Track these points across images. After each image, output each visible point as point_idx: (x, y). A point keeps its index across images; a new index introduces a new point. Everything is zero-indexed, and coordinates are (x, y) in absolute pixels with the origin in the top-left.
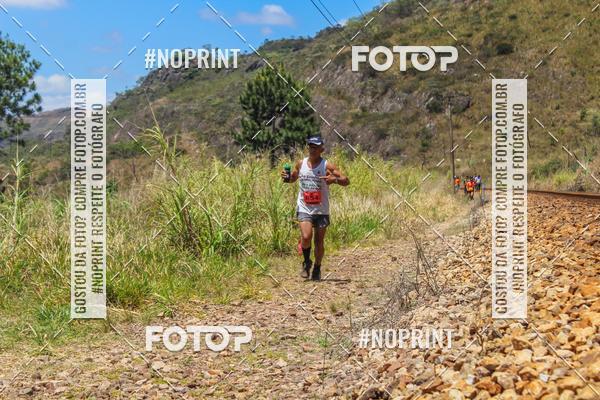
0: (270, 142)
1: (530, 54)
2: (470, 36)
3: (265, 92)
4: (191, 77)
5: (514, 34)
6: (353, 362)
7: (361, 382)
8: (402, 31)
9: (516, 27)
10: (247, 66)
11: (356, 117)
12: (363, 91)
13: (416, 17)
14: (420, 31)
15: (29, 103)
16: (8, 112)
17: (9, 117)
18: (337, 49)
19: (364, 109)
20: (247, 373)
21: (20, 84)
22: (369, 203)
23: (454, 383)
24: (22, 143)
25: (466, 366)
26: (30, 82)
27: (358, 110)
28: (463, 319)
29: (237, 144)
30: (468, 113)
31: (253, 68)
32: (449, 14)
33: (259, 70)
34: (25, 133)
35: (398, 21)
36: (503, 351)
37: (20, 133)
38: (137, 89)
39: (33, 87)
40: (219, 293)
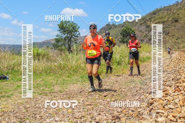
0: (127, 42)
1: (182, 22)
2: (169, 18)
3: (125, 31)
4: (110, 29)
5: (178, 18)
6: (147, 86)
7: (148, 90)
8: (154, 18)
9: (179, 16)
10: (121, 26)
11: (145, 36)
12: (146, 30)
13: (157, 15)
14: (158, 18)
15: (78, 35)
16: (73, 37)
17: (74, 38)
18: (140, 22)
19: (146, 34)
20: (124, 88)
21: (76, 31)
22: (148, 54)
23: (170, 90)
24: (76, 43)
25: (172, 86)
26: (78, 31)
27: (145, 35)
28: (170, 77)
29: (120, 42)
30: (169, 35)
31: (122, 26)
32: (164, 14)
33: (124, 27)
34: (77, 41)
35: (153, 16)
36: (180, 83)
37: (76, 41)
38: (99, 31)
39: (78, 32)
40: (117, 72)
